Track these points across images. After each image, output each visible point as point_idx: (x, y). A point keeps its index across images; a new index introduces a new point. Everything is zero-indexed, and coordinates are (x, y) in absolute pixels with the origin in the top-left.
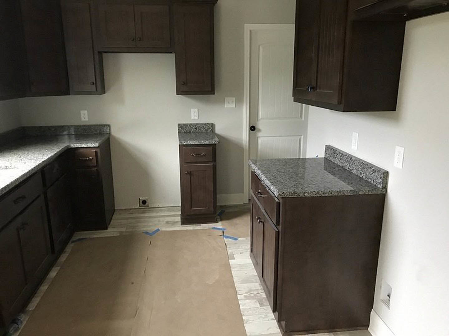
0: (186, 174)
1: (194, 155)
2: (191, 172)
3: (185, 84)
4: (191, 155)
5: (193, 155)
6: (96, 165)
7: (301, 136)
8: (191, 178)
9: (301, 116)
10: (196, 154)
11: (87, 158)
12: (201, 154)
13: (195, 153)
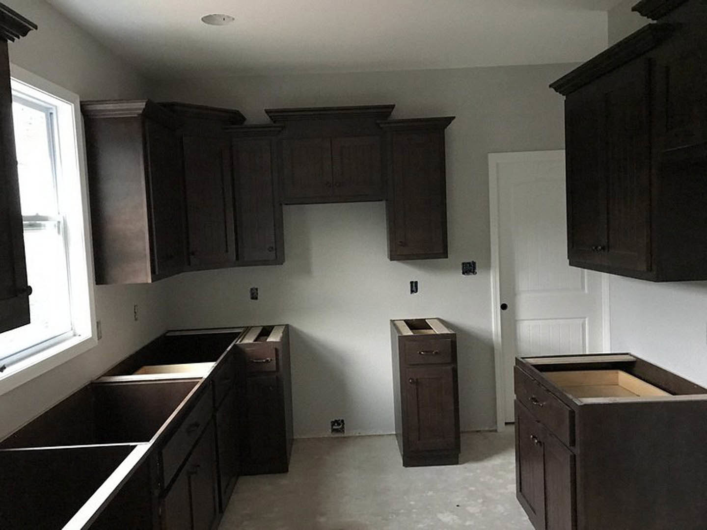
0: (411, 383)
1: (422, 353)
2: (417, 380)
3: (404, 244)
4: (418, 352)
5: (420, 353)
6: (275, 369)
7: (585, 318)
8: (417, 389)
9: (583, 287)
10: (426, 352)
11: (263, 359)
12: (433, 351)
13: (424, 350)
